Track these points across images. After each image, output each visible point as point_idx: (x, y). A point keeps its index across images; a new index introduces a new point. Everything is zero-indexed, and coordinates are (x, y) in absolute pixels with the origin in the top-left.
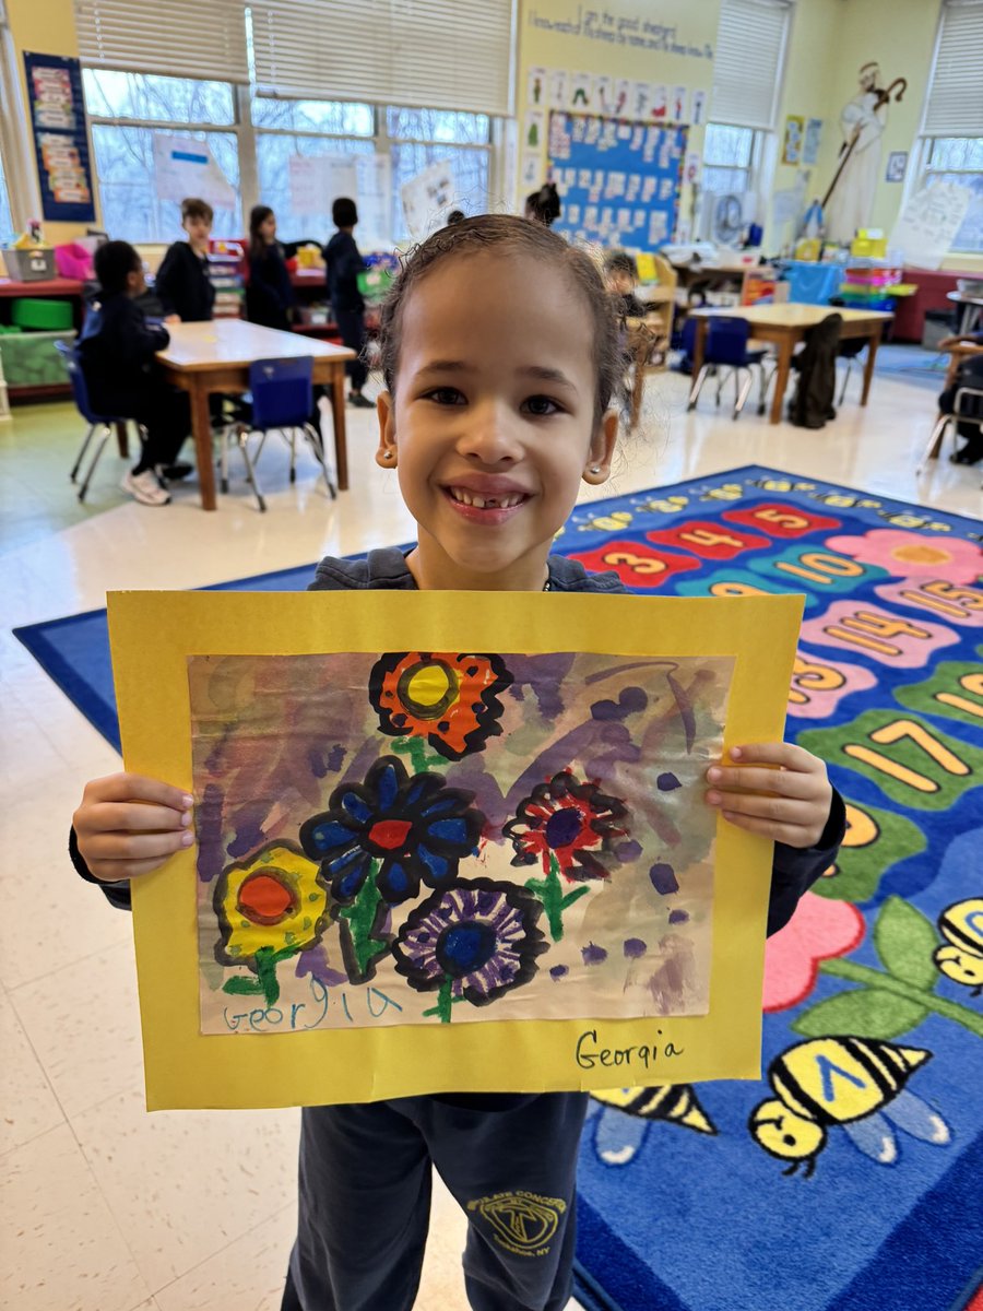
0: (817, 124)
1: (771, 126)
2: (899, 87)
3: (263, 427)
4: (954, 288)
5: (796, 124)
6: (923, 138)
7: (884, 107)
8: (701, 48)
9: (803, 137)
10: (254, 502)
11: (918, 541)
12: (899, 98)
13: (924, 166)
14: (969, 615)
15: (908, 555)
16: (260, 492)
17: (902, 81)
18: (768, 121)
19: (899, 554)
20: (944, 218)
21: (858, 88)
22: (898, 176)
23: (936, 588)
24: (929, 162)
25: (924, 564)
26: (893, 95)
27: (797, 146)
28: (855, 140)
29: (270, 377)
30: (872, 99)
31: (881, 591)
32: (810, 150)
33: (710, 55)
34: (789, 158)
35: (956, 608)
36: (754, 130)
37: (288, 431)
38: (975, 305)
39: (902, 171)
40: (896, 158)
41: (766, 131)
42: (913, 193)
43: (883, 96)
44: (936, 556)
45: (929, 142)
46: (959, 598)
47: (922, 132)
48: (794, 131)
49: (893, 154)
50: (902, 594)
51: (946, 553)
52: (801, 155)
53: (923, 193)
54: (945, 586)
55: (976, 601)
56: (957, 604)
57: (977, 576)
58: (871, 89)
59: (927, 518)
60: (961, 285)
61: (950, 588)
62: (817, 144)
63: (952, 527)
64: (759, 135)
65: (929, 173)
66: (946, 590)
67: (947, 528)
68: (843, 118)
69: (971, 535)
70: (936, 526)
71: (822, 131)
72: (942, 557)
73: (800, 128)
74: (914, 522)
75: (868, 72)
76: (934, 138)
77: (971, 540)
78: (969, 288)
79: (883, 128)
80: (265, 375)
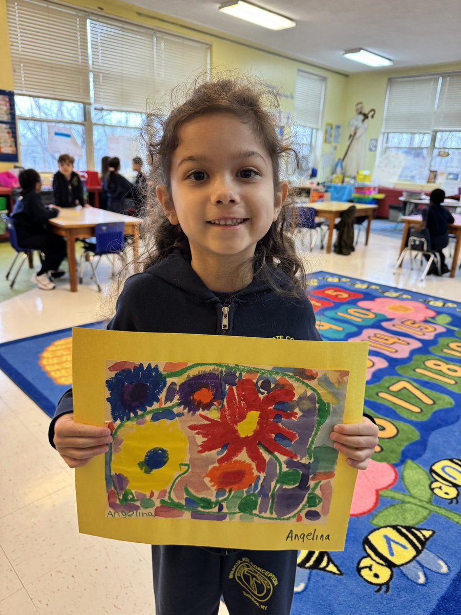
0: (338, 127)
1: (319, 126)
2: (372, 113)
3: (100, 253)
4: (402, 195)
5: (329, 127)
6: (384, 133)
7: (366, 121)
8: (289, 95)
9: (333, 132)
10: (95, 288)
11: (397, 303)
12: (372, 117)
13: (385, 145)
14: (424, 334)
15: (395, 309)
16: (99, 283)
17: (373, 110)
18: (318, 125)
19: (390, 308)
20: (394, 167)
21: (354, 113)
22: (374, 149)
23: (408, 323)
24: (387, 143)
25: (401, 313)
26: (370, 115)
27: (331, 136)
28: (355, 134)
29: (105, 231)
30: (361, 117)
31: (384, 324)
32: (337, 137)
33: (292, 97)
34: (327, 141)
35: (418, 331)
36: (312, 129)
37: (111, 256)
38: (411, 203)
39: (376, 147)
40: (373, 142)
41: (317, 129)
42: (381, 156)
43: (366, 116)
44: (406, 309)
45: (386, 135)
46: (419, 327)
47: (383, 130)
48: (329, 129)
49: (372, 140)
50: (394, 325)
51: (410, 307)
52: (332, 139)
53: (384, 156)
54: (412, 322)
55: (426, 328)
56: (419, 330)
57: (425, 317)
58: (360, 113)
59: (400, 293)
60: (404, 194)
61: (414, 323)
62: (339, 135)
63: (412, 296)
64: (314, 131)
65: (387, 148)
66: (413, 324)
67: (409, 297)
68: (350, 125)
69: (421, 300)
70: (405, 296)
71: (341, 130)
72: (409, 309)
73: (332, 128)
74: (395, 295)
75: (360, 106)
76: (388, 134)
77: (422, 302)
78: (408, 195)
79: (366, 129)
80: (102, 230)
